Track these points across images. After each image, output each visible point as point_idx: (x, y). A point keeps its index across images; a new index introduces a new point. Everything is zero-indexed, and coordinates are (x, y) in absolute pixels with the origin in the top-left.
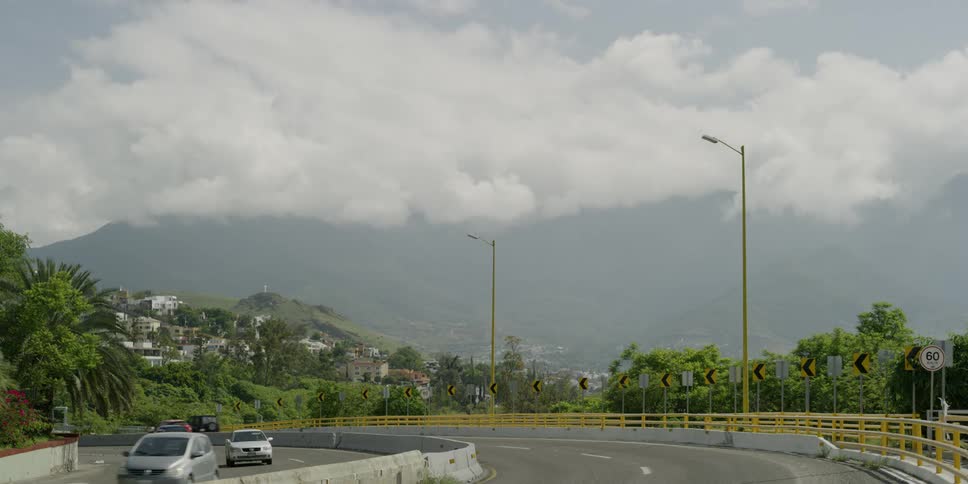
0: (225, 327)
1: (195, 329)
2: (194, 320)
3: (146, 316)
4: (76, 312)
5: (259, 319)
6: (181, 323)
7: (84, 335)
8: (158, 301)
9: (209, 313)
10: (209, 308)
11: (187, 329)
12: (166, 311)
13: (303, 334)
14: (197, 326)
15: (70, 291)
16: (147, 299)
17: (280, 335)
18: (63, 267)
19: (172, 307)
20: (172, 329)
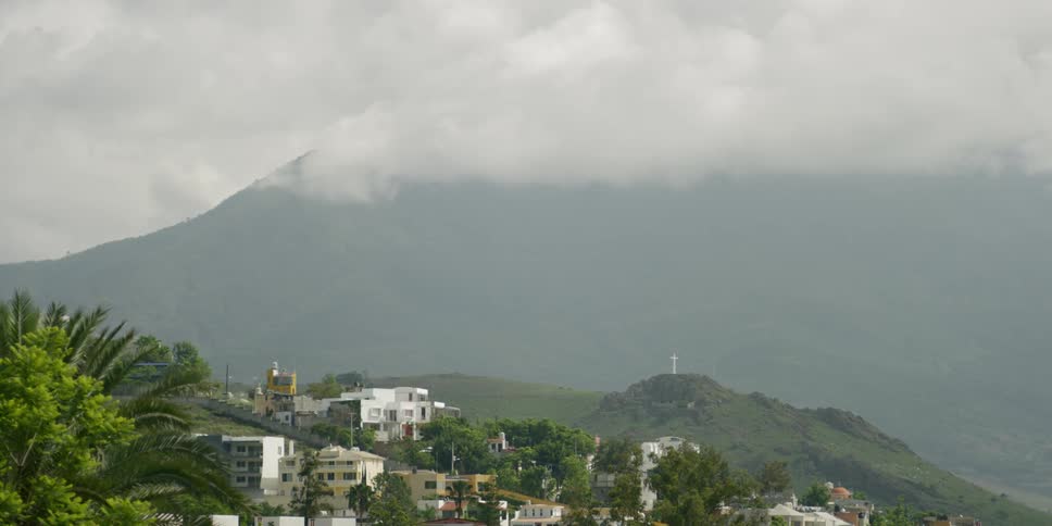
0: (560, 473)
1: (480, 478)
2: (478, 453)
3: (344, 443)
4: (88, 437)
5: (653, 447)
6: (443, 465)
7: (110, 501)
8: (376, 404)
9: (514, 433)
10: (516, 420)
11: (457, 478)
12: (399, 431)
13: (779, 489)
14: (483, 472)
15: (69, 381)
16: (346, 397)
17: (709, 492)
18: (57, 312)
19: (416, 419)
20: (416, 479)
